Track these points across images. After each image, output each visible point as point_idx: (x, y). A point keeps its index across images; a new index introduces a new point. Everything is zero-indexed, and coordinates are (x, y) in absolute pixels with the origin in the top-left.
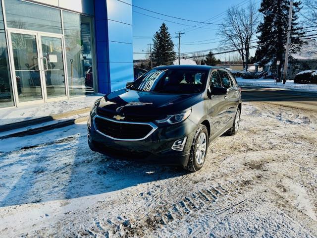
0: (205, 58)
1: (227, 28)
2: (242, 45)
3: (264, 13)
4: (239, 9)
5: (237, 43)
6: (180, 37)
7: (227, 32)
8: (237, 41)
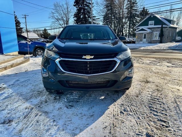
0: (41, 32)
1: (55, 15)
2: (65, 24)
3: (76, 7)
4: (61, 4)
5: (61, 23)
6: (25, 18)
7: (55, 17)
8: (61, 22)
